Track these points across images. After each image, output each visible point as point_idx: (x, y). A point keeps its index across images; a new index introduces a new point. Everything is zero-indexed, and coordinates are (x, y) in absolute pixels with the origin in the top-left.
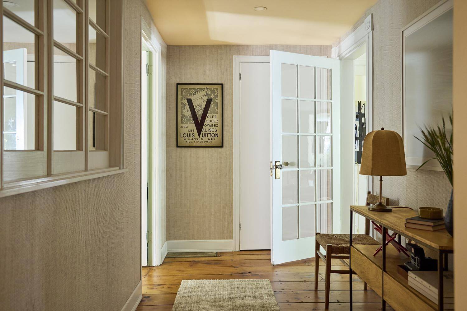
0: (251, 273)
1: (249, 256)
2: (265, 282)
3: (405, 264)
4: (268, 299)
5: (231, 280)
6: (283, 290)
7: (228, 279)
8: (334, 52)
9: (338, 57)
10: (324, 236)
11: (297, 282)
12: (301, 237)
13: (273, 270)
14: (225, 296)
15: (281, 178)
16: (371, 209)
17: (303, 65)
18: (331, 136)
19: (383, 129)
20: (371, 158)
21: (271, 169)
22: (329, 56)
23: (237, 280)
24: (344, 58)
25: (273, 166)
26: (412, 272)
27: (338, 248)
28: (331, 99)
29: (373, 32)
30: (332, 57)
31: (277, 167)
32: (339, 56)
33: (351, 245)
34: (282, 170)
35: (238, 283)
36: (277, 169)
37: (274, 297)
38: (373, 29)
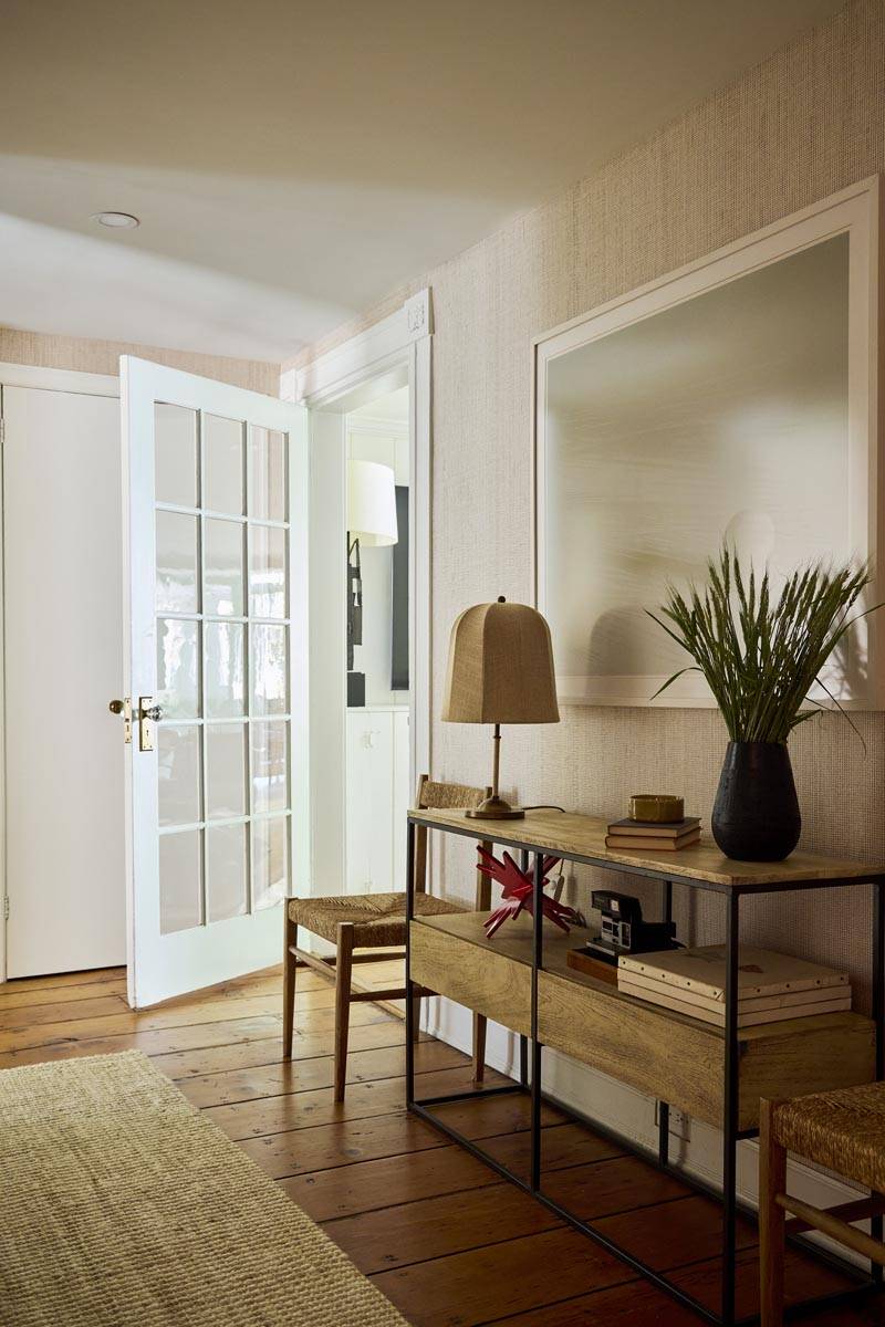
0: (76, 1040)
1: (44, 992)
2: (131, 1059)
3: (589, 944)
4: (165, 1102)
5: (19, 1068)
6: (196, 1072)
7: (9, 1068)
8: (291, 382)
9: (304, 401)
10: (313, 905)
11: (225, 1045)
12: (211, 921)
13: (135, 1023)
14: (26, 1116)
15: (155, 748)
16: (473, 815)
17: (213, 412)
18: (287, 627)
19: (502, 599)
20: (480, 676)
21: (127, 720)
22: (273, 392)
23: (40, 1065)
24: (320, 405)
25: (133, 712)
26: (632, 959)
27: (370, 930)
28: (287, 520)
29: (432, 338)
30: (282, 394)
31: (144, 714)
32: (306, 398)
33: (410, 916)
34: (162, 723)
35: (50, 1073)
36: (146, 720)
37: (180, 1094)
38: (432, 330)
